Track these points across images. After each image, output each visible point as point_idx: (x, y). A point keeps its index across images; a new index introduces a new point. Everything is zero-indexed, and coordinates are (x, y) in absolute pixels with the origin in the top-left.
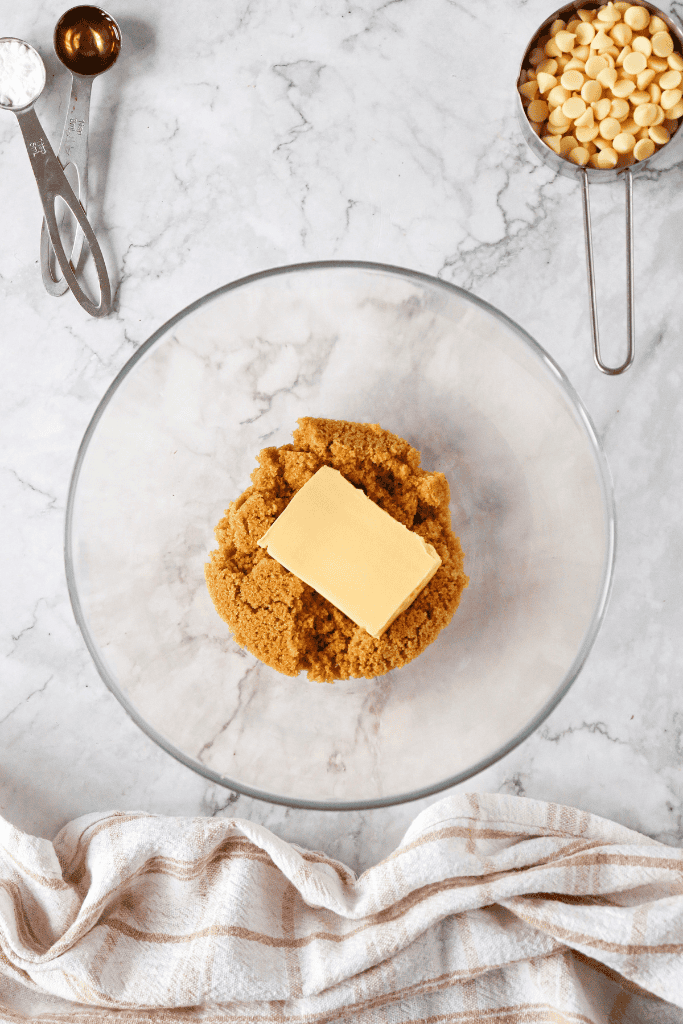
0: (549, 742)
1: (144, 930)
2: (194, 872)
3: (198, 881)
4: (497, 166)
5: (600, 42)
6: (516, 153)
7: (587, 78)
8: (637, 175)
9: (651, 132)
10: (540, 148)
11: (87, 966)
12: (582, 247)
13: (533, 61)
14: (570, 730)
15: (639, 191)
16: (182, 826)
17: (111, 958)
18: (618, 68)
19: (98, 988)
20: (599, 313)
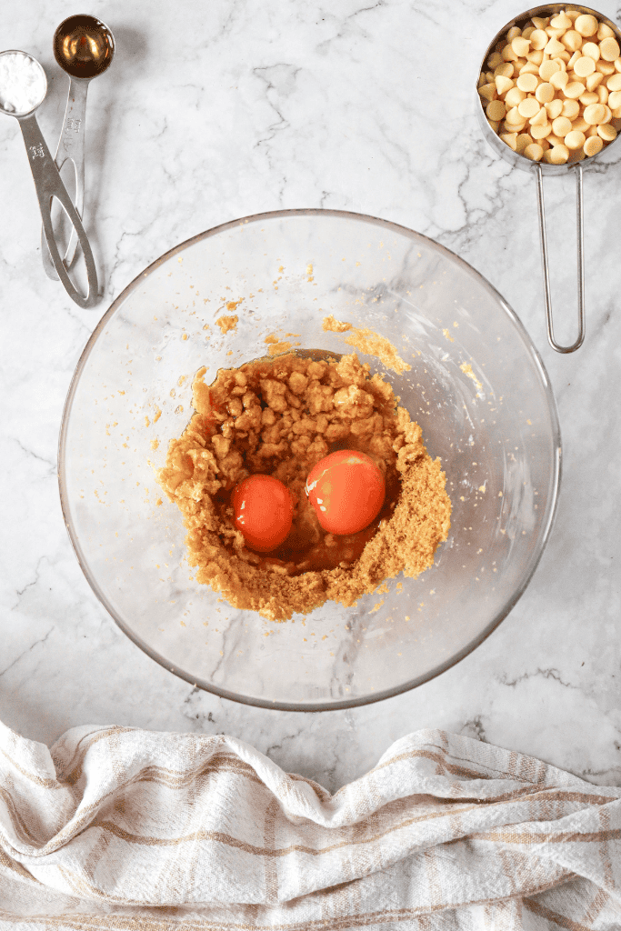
0: (507, 687)
1: (134, 833)
2: (184, 781)
3: (186, 790)
4: (459, 160)
5: (553, 48)
6: (476, 149)
7: (541, 81)
8: (587, 168)
9: (599, 130)
10: (497, 144)
11: (82, 862)
12: (537, 234)
13: (491, 64)
14: (526, 676)
15: (589, 182)
16: (175, 739)
17: (104, 857)
18: (569, 71)
19: (91, 883)
20: (552, 294)
